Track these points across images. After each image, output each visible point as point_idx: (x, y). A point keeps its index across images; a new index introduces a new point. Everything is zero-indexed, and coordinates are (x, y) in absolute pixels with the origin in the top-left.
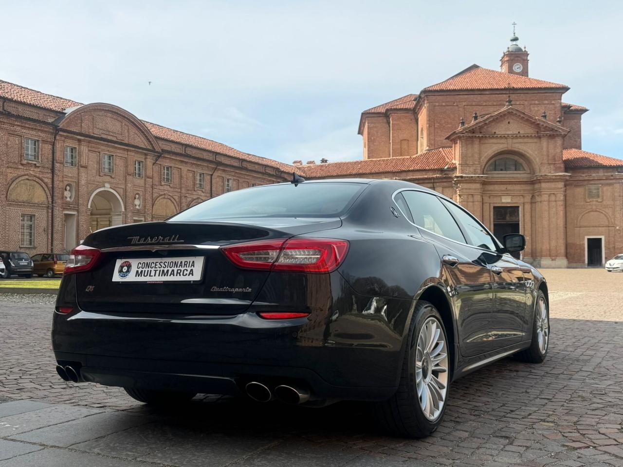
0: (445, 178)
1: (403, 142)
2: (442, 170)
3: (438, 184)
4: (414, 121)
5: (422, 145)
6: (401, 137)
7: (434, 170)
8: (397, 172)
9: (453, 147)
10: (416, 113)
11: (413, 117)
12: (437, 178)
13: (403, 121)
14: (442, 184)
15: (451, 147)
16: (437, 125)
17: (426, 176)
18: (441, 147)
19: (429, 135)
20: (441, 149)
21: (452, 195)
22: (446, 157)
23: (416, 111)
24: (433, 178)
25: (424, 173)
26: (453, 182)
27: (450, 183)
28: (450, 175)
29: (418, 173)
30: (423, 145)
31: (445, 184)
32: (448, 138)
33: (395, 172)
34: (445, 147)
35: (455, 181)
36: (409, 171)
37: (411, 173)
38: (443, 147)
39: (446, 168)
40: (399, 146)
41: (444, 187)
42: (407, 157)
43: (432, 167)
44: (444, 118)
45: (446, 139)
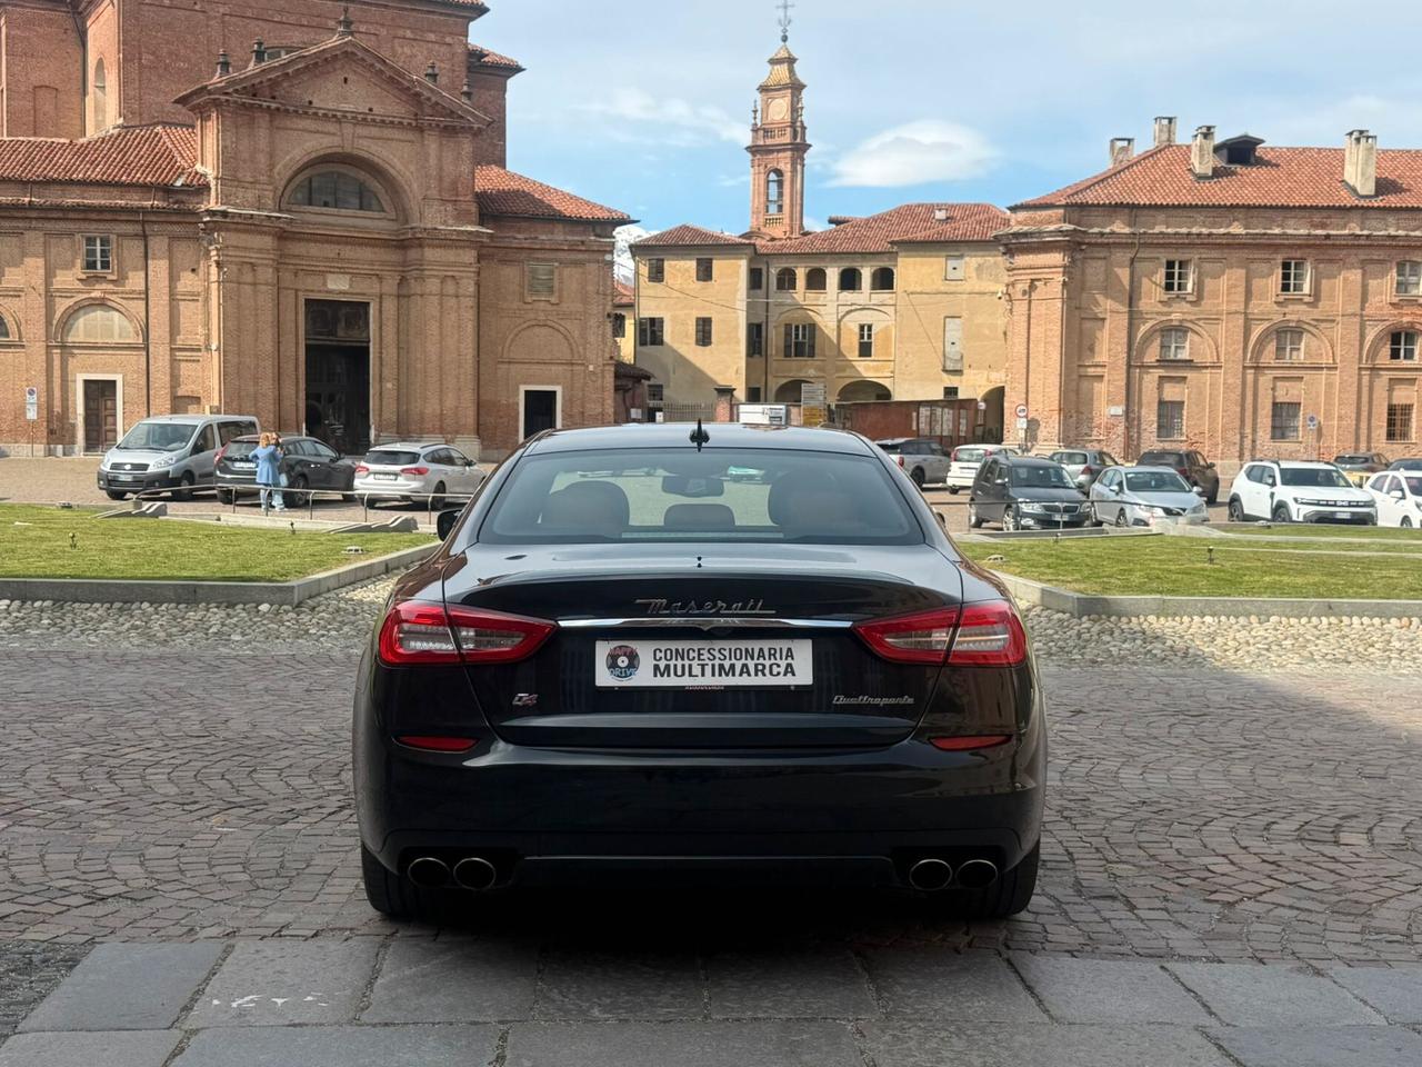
0: (178, 212)
1: (41, 93)
2: (167, 190)
3: (156, 227)
4: (73, 36)
5: (99, 109)
6: (35, 78)
7: (145, 188)
8: (35, 182)
9: (199, 128)
10: (81, 13)
11: (69, 24)
12: (154, 211)
13: (41, 31)
14: (170, 228)
15: (193, 127)
16: (147, 58)
17: (123, 202)
18: (157, 124)
19: (124, 83)
20: (159, 129)
21: (198, 262)
22: (174, 149)
23: (80, 9)
24: (144, 210)
25: (115, 192)
26: (202, 226)
27: (191, 229)
28: (191, 207)
29: (99, 192)
30: (103, 112)
31: (176, 228)
32: (182, 101)
33: (28, 182)
34: (171, 124)
35: (205, 223)
36: (71, 182)
37: (77, 190)
38: (164, 124)
39: (179, 183)
40: (29, 105)
41: (173, 238)
42: (62, 140)
43: (139, 177)
44: (168, 42)
45: (177, 102)
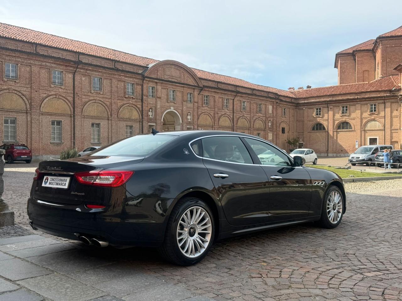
0: (393, 96)
1: (365, 72)
2: (390, 91)
3: (387, 100)
4: (373, 58)
5: (378, 74)
6: (364, 69)
7: (385, 91)
8: (359, 93)
9: (399, 75)
10: (374, 52)
11: (372, 55)
12: (387, 96)
13: (365, 58)
14: (391, 100)
15: (398, 75)
16: (388, 60)
17: (379, 95)
18: (391, 75)
19: (382, 67)
20: (391, 76)
21: (398, 108)
22: (394, 82)
23: (374, 51)
24: (384, 97)
25: (378, 93)
26: (399, 99)
27: (396, 100)
28: (396, 94)
29: (374, 94)
31: (393, 100)
32: (395, 69)
33: (357, 93)
34: (394, 75)
35: (400, 98)
36: (367, 92)
37: (368, 94)
38: (392, 75)
39: (393, 89)
40: (362, 75)
41: (392, 103)
42: (367, 82)
43: (384, 89)
44: (394, 55)
45: (394, 69)
